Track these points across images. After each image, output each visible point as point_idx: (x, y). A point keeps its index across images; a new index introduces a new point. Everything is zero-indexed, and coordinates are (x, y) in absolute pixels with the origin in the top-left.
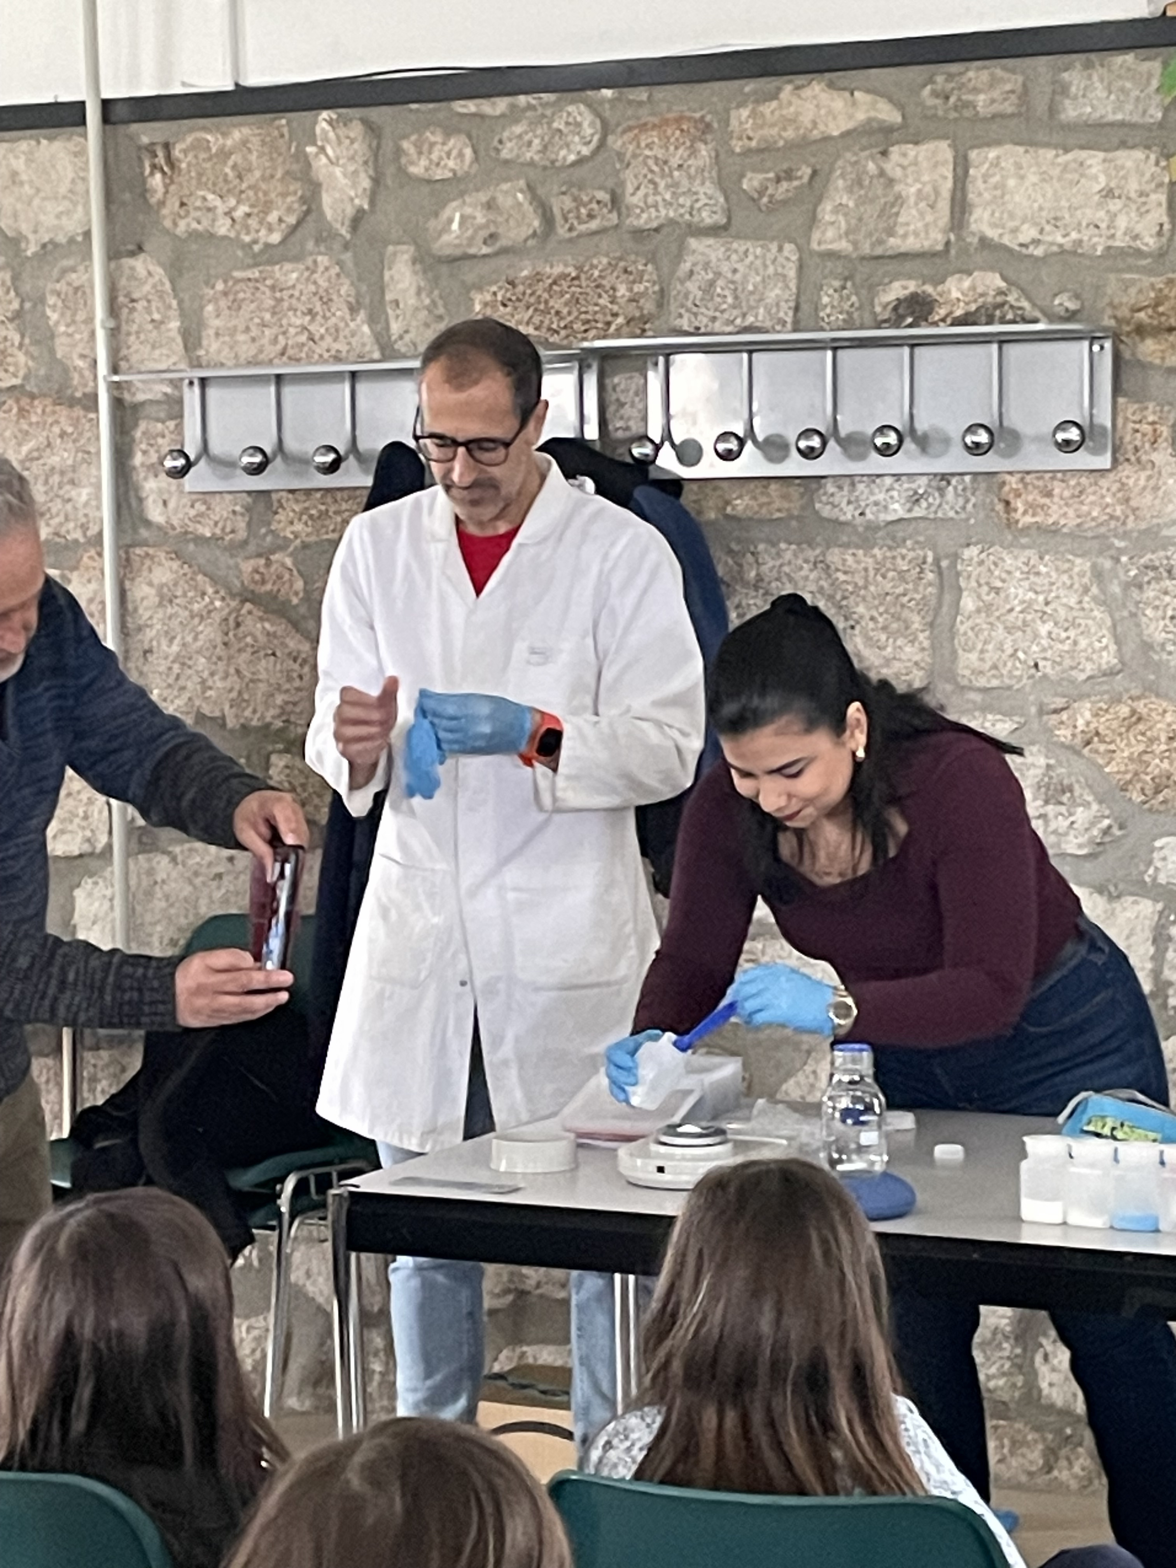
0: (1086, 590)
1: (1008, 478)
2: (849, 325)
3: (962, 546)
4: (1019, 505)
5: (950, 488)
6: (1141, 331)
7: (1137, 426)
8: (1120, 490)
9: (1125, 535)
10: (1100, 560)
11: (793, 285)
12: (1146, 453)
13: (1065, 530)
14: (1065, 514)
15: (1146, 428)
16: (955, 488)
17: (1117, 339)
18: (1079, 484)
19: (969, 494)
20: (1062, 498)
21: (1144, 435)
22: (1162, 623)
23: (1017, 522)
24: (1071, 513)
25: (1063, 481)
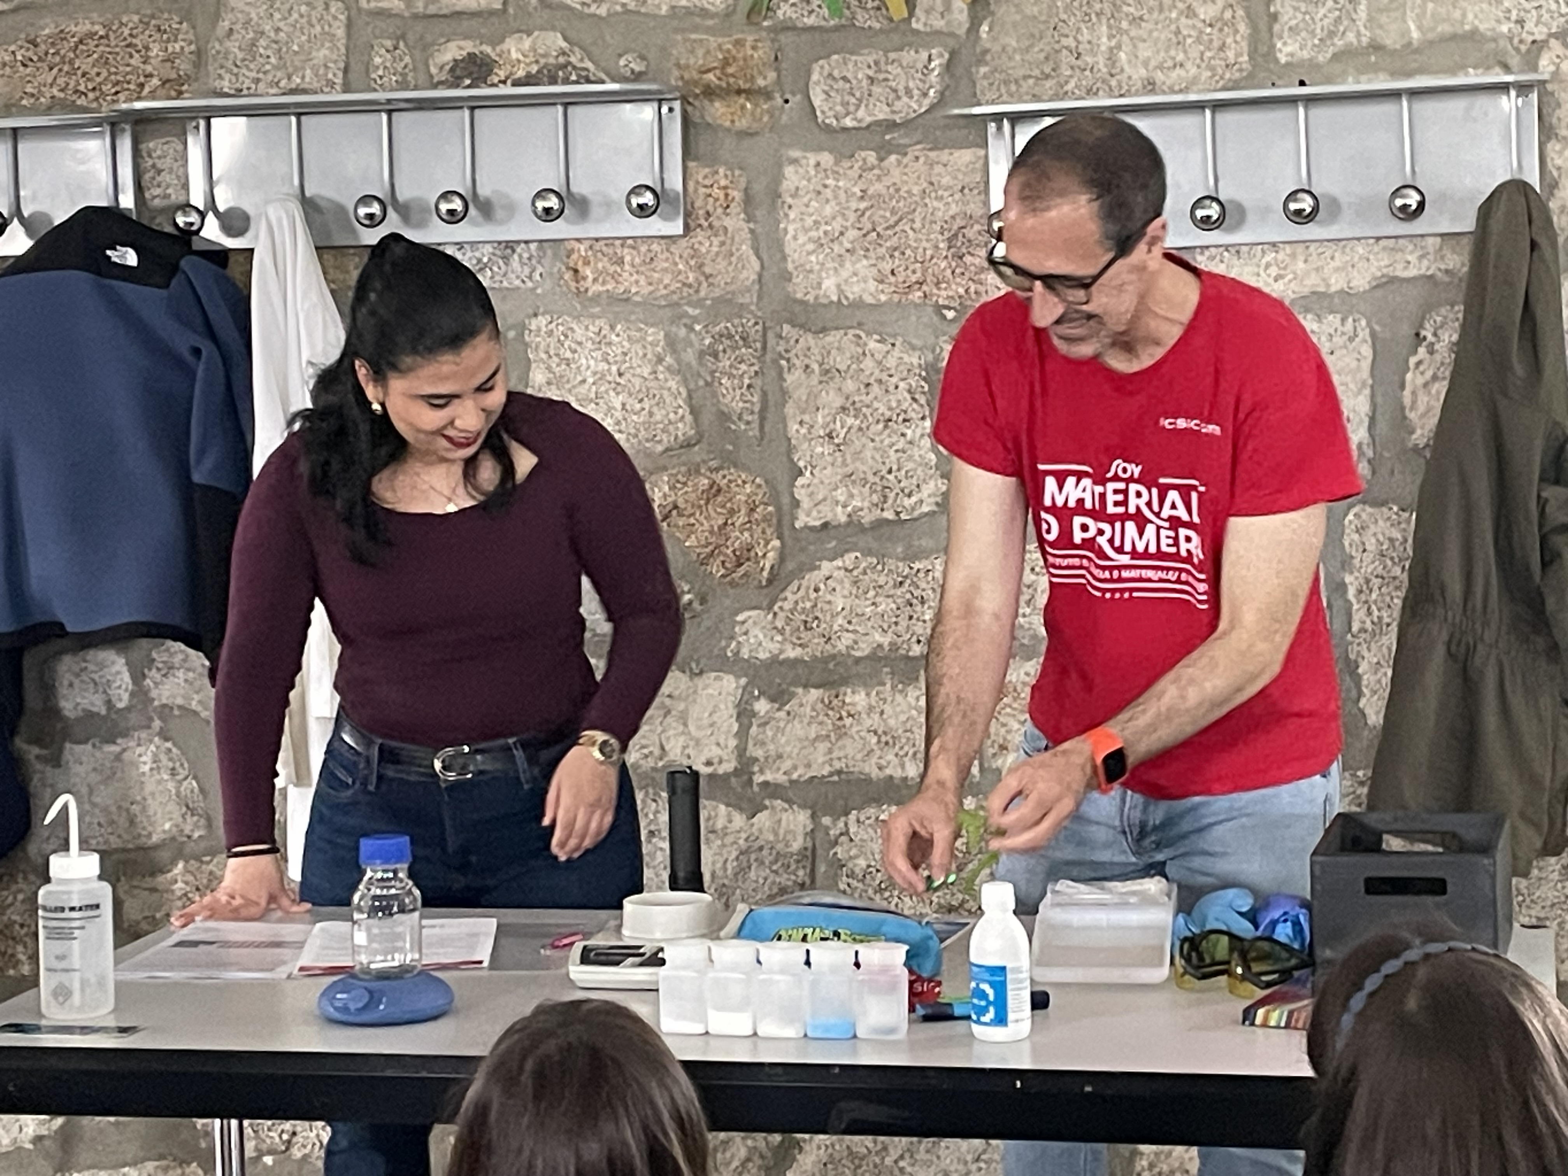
0: (660, 360)
1: (576, 245)
2: (403, 85)
3: (529, 317)
4: (588, 272)
5: (516, 257)
6: (710, 92)
7: (708, 191)
8: (692, 257)
9: (699, 304)
10: (674, 329)
11: (341, 44)
12: (719, 218)
13: (637, 299)
14: (637, 282)
15: (716, 192)
16: (520, 256)
17: (684, 100)
18: (649, 251)
19: (534, 262)
20: (633, 266)
21: (717, 200)
22: (738, 392)
23: (587, 290)
24: (643, 281)
25: (634, 248)
